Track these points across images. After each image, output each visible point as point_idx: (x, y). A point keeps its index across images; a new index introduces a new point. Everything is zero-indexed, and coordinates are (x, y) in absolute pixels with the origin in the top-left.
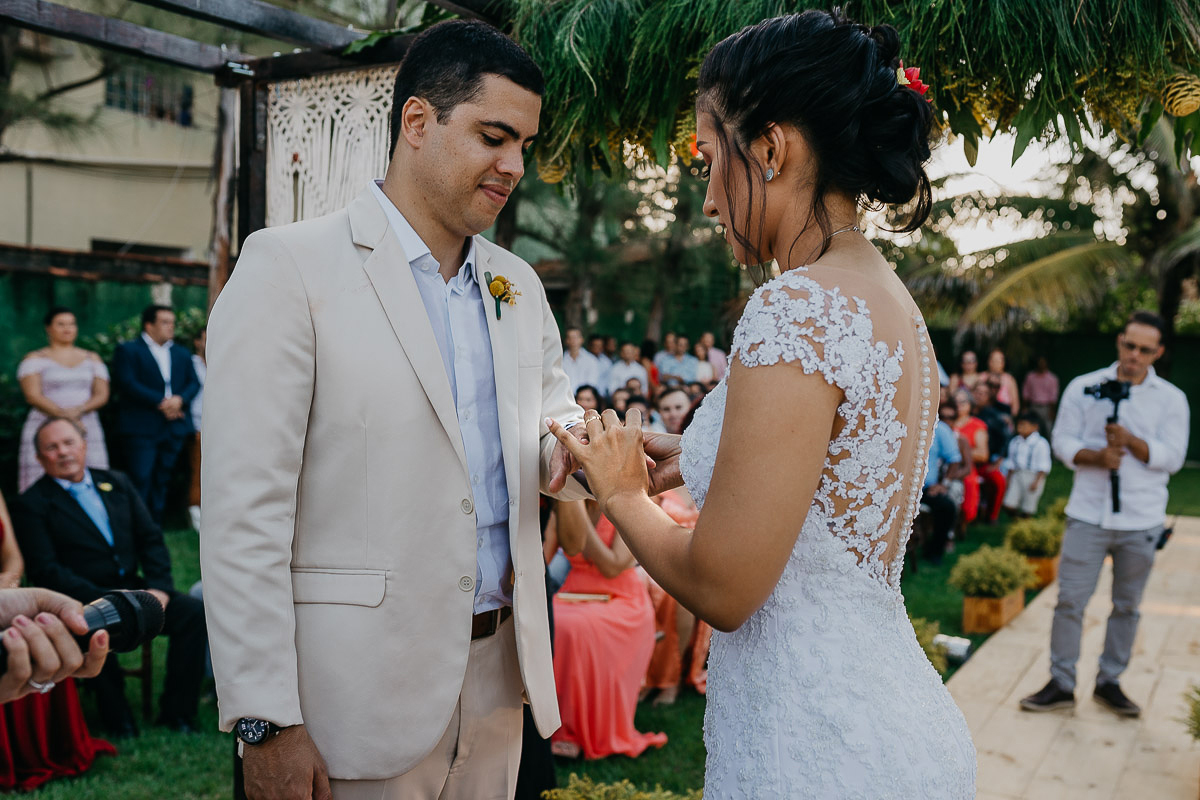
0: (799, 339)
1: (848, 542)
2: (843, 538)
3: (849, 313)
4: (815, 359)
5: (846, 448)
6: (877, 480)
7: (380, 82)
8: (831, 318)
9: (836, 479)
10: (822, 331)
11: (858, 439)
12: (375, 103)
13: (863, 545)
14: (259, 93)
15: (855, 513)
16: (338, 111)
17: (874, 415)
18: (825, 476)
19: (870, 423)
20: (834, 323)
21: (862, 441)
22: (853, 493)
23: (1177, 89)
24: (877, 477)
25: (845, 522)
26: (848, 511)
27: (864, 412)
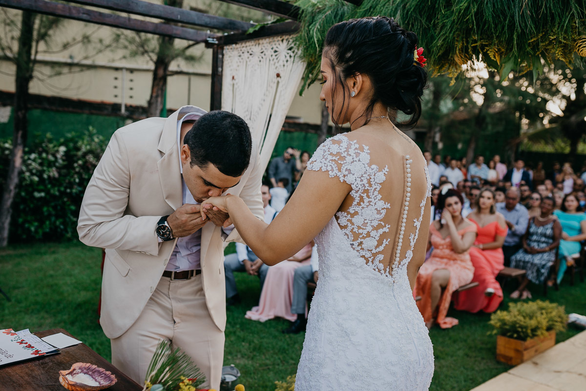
0: (331, 162)
1: (359, 253)
2: (358, 251)
3: (359, 152)
4: (336, 171)
5: (357, 210)
6: (372, 226)
7: (263, 45)
8: (349, 153)
9: (353, 224)
10: (344, 158)
11: (361, 206)
12: (261, 54)
13: (368, 255)
14: (219, 51)
15: (362, 240)
16: (248, 58)
17: (368, 196)
18: (349, 223)
19: (366, 200)
20: (350, 155)
21: (363, 208)
22: (361, 231)
23: (581, 43)
24: (372, 224)
25: (358, 244)
26: (359, 239)
27: (362, 195)
